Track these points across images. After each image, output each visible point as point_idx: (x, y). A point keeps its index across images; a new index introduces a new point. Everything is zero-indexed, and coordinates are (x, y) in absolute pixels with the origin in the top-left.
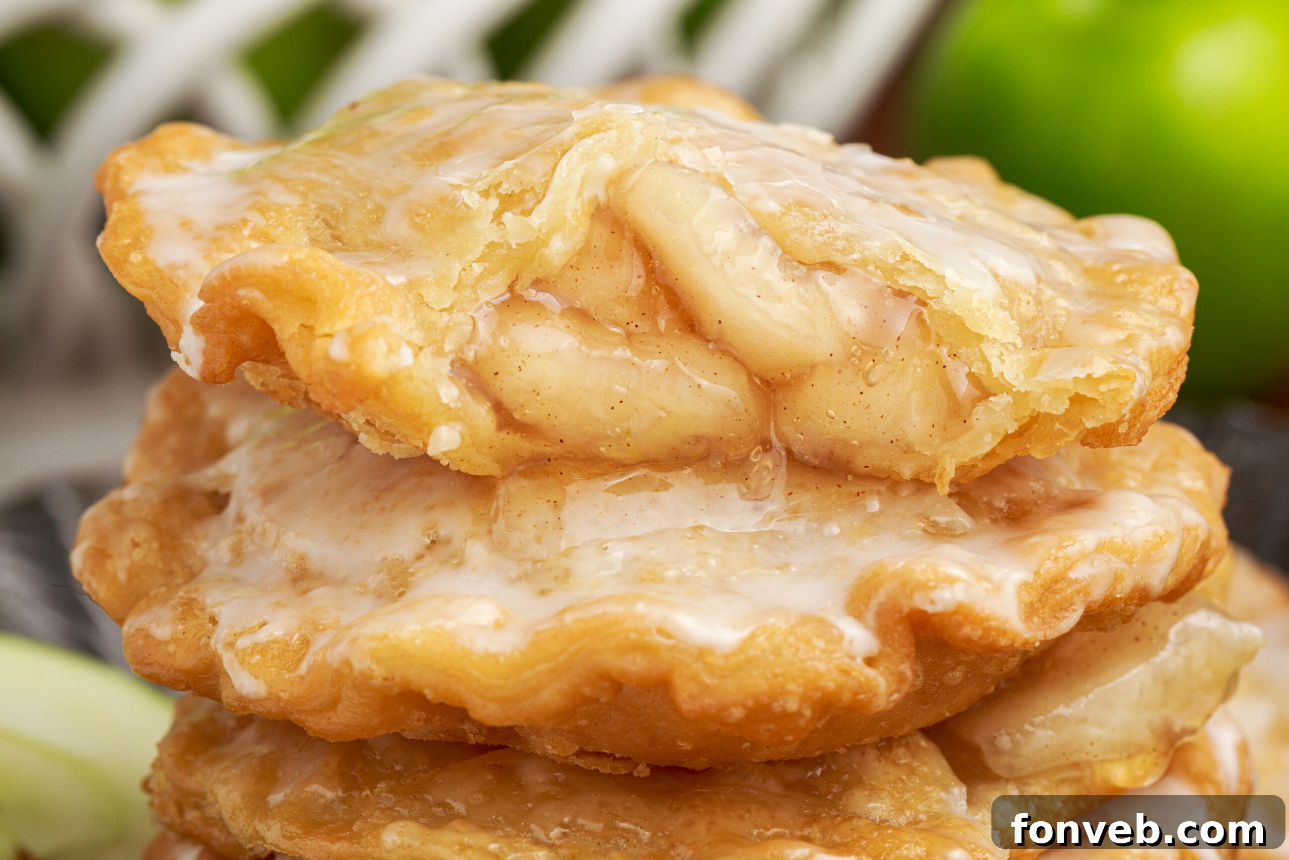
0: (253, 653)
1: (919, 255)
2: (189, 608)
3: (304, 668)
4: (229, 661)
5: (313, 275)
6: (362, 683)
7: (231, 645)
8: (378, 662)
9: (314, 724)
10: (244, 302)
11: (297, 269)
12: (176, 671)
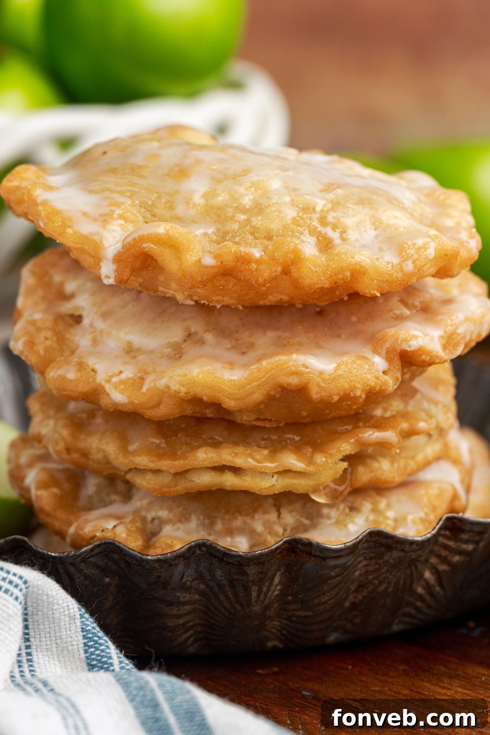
2: (80, 365)
3: (144, 390)
4: (108, 387)
6: (174, 395)
7: (108, 381)
9: (149, 414)
12: (78, 393)
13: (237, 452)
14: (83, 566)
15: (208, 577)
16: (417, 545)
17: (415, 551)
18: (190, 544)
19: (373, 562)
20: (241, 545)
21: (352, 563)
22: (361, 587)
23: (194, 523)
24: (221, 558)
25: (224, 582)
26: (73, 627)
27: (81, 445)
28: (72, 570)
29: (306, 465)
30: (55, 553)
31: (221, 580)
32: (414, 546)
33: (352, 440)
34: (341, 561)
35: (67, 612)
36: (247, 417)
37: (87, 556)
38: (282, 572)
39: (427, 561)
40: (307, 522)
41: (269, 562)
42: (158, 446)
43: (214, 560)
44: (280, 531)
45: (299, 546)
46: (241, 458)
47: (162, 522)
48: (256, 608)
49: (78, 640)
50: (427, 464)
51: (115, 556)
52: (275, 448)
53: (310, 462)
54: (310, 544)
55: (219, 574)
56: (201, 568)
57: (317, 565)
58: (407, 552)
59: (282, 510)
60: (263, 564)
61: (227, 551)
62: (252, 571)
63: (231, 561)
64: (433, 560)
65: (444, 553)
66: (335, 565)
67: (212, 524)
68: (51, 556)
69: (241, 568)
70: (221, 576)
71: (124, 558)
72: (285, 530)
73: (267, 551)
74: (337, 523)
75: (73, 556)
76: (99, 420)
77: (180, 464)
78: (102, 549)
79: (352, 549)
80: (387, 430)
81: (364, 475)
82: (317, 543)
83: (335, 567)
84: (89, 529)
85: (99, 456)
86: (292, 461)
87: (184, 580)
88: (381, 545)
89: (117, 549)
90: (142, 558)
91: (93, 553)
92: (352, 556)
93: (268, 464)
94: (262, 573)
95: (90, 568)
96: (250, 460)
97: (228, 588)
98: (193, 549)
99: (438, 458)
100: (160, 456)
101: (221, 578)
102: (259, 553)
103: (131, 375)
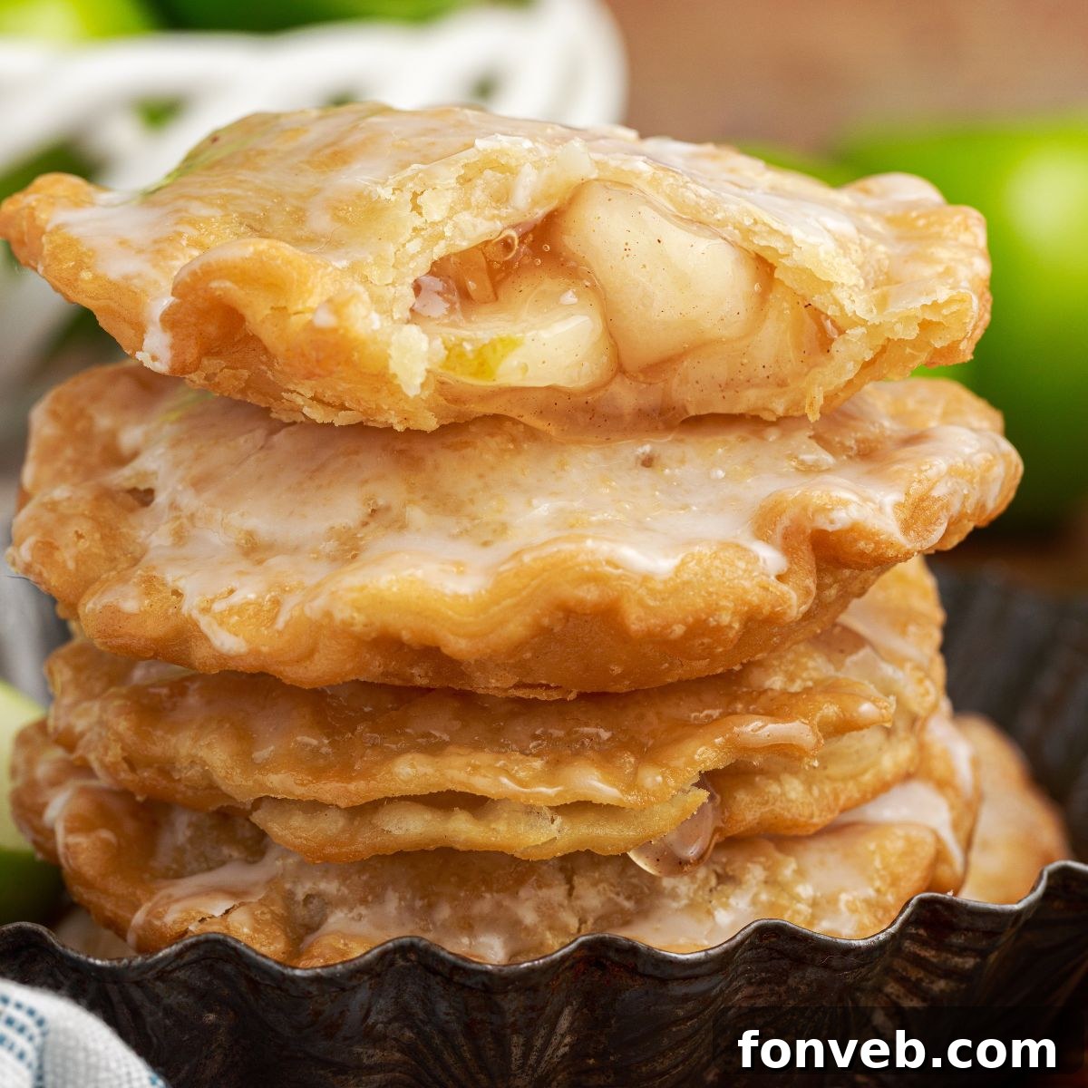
0: (230, 615)
1: (767, 218)
3: (280, 624)
4: (205, 623)
5: (279, 262)
6: (344, 631)
8: (359, 610)
10: (218, 293)
11: (264, 259)
13: (477, 763)
14: (160, 987)
15: (421, 1015)
16: (857, 956)
17: (852, 969)
18: (384, 947)
19: (765, 989)
20: (491, 951)
21: (722, 991)
23: (392, 904)
24: (448, 976)
25: (454, 1026)
27: (157, 750)
28: (137, 995)
29: (621, 791)
30: (102, 960)
31: (447, 1022)
32: (851, 959)
33: (718, 740)
34: (698, 987)
36: (497, 681)
37: (169, 968)
38: (576, 1007)
39: (878, 989)
40: (628, 905)
41: (547, 985)
42: (315, 752)
43: (433, 981)
44: (573, 923)
45: (611, 954)
46: (485, 776)
47: (327, 904)
48: (521, 1082)
50: (883, 788)
51: (228, 968)
52: (560, 755)
53: (632, 785)
54: (633, 950)
55: (443, 1009)
56: (406, 997)
57: (647, 993)
58: (835, 971)
59: (576, 880)
60: (534, 989)
61: (460, 962)
62: (512, 1004)
63: (469, 983)
64: (892, 988)
65: (915, 974)
66: (686, 994)
67: (430, 907)
68: (94, 966)
69: (490, 998)
70: (447, 1014)
71: (247, 972)
72: (582, 921)
73: (544, 963)
74: (692, 906)
75: (138, 967)
76: (193, 700)
77: (359, 789)
78: (201, 953)
79: (722, 962)
80: (792, 720)
81: (748, 809)
82: (649, 948)
83: (686, 998)
84: (172, 917)
85: (194, 773)
86: (593, 782)
87: (370, 1021)
88: (783, 954)
89: (232, 953)
90: (283, 974)
91: (181, 962)
92: (721, 977)
93: (543, 789)
94: (532, 1008)
95: (175, 993)
96: (505, 780)
97: (461, 1040)
98: (389, 957)
99: (907, 777)
100: (318, 773)
101: (447, 1018)
102: (528, 968)
103: (252, 596)
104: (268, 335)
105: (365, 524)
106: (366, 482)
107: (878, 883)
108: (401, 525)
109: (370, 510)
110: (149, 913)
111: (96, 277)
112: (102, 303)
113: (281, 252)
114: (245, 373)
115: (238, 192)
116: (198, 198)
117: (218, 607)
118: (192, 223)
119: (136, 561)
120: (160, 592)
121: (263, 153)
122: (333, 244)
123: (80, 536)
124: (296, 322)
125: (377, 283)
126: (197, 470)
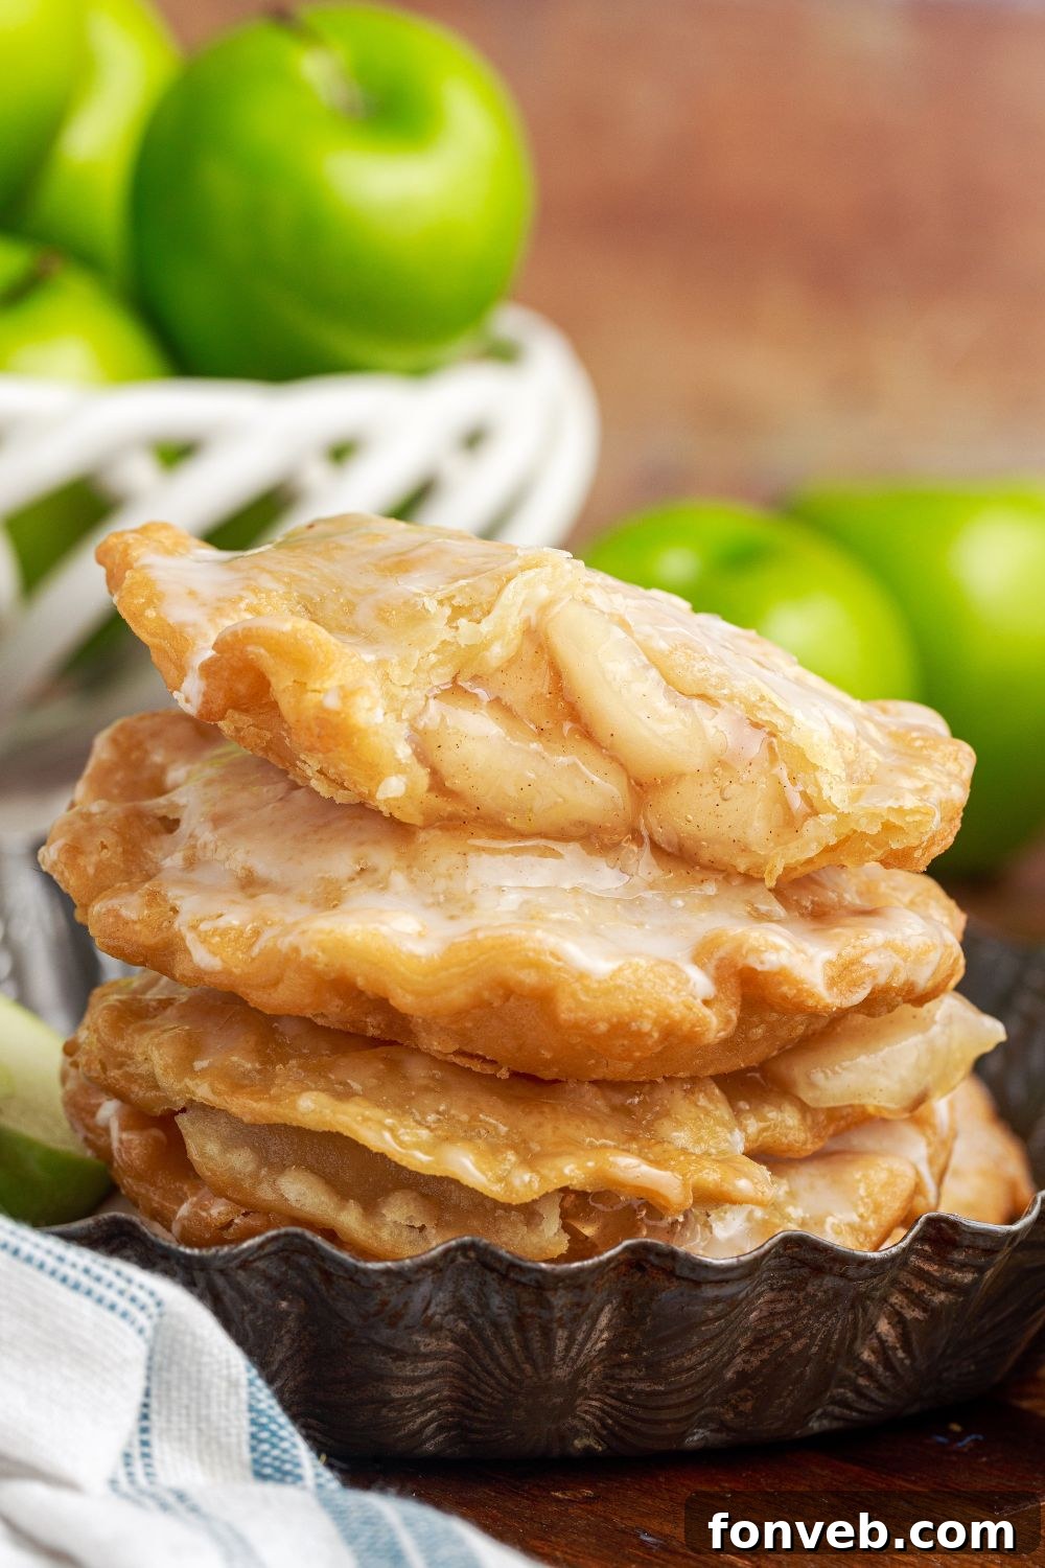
0: (213, 935)
1: (774, 697)
2: (154, 898)
3: (256, 950)
4: (191, 940)
5: (311, 642)
6: (307, 966)
7: (194, 928)
8: (323, 951)
9: (256, 998)
10: (251, 657)
11: (299, 636)
12: (138, 946)
14: (241, 1276)
15: (475, 1308)
16: (871, 1267)
17: (865, 1279)
18: (450, 1245)
19: (785, 1295)
21: (747, 1295)
22: (759, 1341)
24: (504, 1273)
25: (506, 1319)
26: (233, 1401)
28: (220, 1282)
30: (190, 1247)
31: (500, 1315)
32: (866, 1269)
34: (728, 1290)
35: (225, 1372)
37: (251, 1258)
38: (615, 1306)
39: (884, 1300)
41: (593, 1285)
43: (490, 1277)
45: (652, 1258)
48: (562, 1373)
49: (241, 1427)
51: (303, 1260)
54: (672, 1256)
55: (497, 1303)
56: (463, 1291)
57: (682, 1294)
58: (851, 1280)
60: (582, 1287)
61: (517, 1262)
62: (560, 1300)
63: (523, 1280)
64: (896, 1299)
65: (918, 1286)
66: (717, 1296)
68: (184, 1254)
69: (541, 1294)
70: (501, 1308)
71: (321, 1263)
75: (224, 1257)
78: (281, 1245)
79: (750, 1269)
83: (717, 1300)
84: (218, 1209)
87: (430, 1312)
88: (804, 1263)
89: (309, 1246)
90: (356, 1267)
91: (262, 1253)
92: (748, 1282)
94: (578, 1305)
95: (254, 1281)
97: (511, 1332)
98: (452, 1254)
101: (500, 1311)
102: (578, 1268)
103: (236, 923)
104: (286, 704)
105: (352, 880)
106: (361, 844)
107: (862, 1210)
108: (383, 886)
109: (358, 868)
110: (194, 1205)
111: (158, 617)
112: (156, 641)
113: (316, 635)
114: (269, 735)
115: (306, 575)
116: (270, 572)
117: (203, 927)
118: (256, 591)
119: (149, 877)
120: (160, 906)
121: (340, 547)
122: (370, 640)
123: (104, 847)
124: (311, 698)
125: (395, 682)
126: (220, 808)
